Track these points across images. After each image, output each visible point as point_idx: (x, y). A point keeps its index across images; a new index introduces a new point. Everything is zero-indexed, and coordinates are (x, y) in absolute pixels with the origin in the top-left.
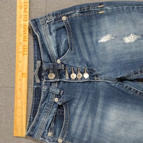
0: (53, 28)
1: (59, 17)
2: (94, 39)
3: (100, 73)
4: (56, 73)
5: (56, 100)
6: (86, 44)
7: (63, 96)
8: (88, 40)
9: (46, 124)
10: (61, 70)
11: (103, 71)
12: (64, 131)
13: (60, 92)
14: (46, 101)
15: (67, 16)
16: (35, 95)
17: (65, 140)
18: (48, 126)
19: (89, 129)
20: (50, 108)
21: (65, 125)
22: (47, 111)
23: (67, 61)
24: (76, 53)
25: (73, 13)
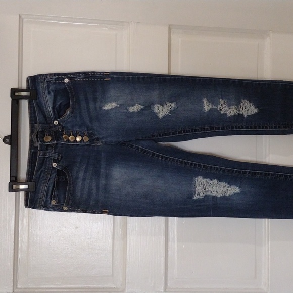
0: (52, 87)
1: (61, 78)
2: (98, 104)
3: (100, 137)
4: (53, 135)
5: (54, 165)
6: (88, 109)
7: (62, 160)
8: (92, 105)
11: (104, 136)
12: (69, 198)
13: (58, 156)
14: (43, 168)
18: (50, 194)
19: (94, 192)
20: (48, 175)
21: (69, 191)
22: (44, 178)
23: (66, 124)
24: (76, 117)
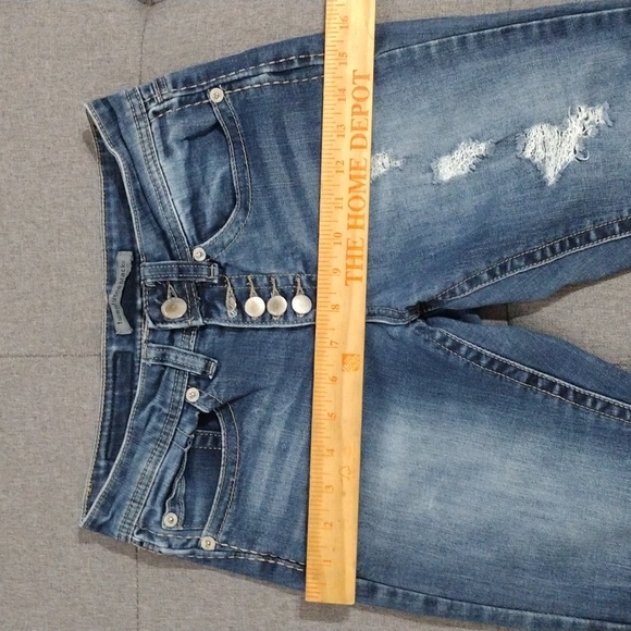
0: (175, 131)
1: (198, 91)
4: (191, 296)
5: (193, 395)
6: (298, 189)
7: (216, 380)
9: (155, 485)
10: (210, 284)
12: (222, 508)
13: (207, 367)
14: (155, 402)
15: (228, 86)
16: (114, 377)
17: (225, 542)
18: (164, 490)
20: (169, 427)
21: (226, 484)
22: (157, 435)
23: (231, 254)
24: (263, 224)
25: (249, 77)
